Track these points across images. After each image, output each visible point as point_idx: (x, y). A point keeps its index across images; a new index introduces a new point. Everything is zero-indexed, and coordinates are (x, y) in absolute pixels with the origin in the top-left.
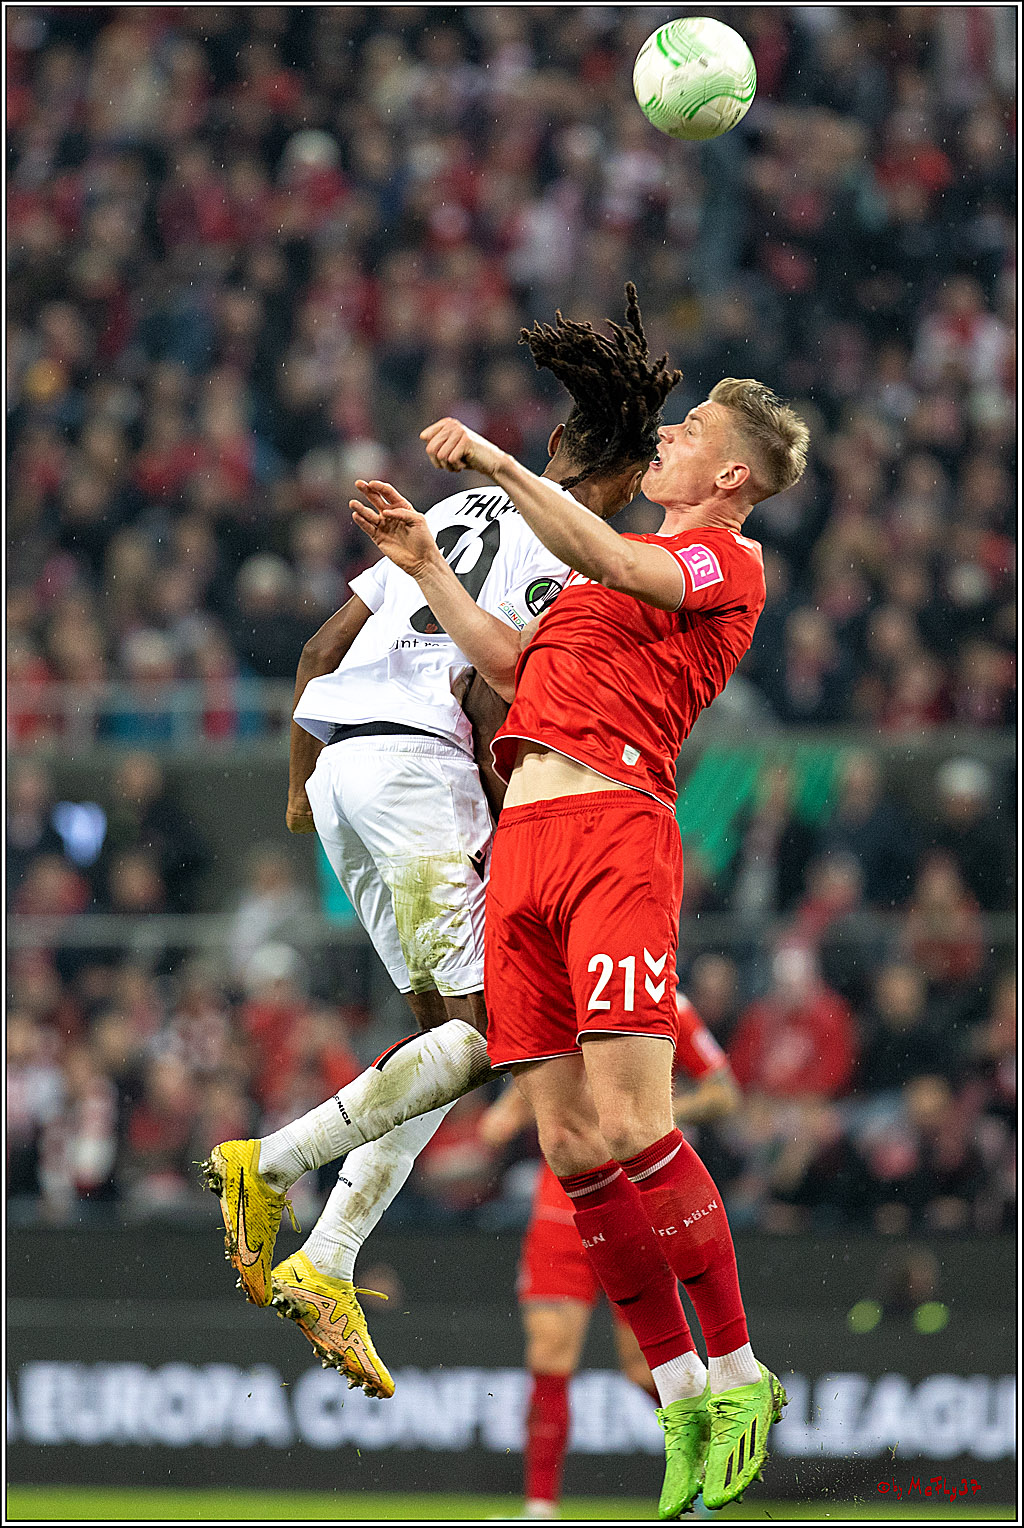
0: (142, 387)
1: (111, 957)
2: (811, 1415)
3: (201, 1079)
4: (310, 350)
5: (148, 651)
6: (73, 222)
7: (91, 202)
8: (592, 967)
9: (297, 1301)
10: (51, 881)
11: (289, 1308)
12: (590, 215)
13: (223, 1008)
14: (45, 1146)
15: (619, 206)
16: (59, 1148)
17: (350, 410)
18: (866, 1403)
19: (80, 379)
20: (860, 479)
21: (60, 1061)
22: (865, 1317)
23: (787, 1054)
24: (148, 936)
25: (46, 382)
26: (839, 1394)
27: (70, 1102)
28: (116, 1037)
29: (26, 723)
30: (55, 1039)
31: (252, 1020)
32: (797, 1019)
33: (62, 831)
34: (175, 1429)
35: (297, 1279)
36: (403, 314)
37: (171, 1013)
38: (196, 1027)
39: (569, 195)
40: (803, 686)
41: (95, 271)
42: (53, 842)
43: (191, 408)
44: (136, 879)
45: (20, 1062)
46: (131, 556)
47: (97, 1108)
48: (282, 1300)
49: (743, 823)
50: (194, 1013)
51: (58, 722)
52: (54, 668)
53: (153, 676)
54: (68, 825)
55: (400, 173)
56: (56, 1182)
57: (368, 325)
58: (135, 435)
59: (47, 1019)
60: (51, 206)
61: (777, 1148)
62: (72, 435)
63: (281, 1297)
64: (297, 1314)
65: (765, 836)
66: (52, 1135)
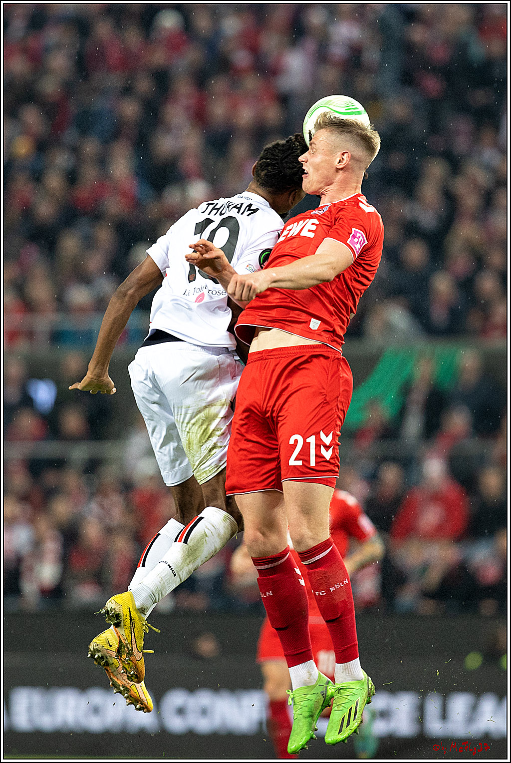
0: (75, 150)
1: (59, 464)
2: (444, 715)
3: (109, 531)
4: (168, 130)
5: (79, 296)
6: (37, 59)
7: (47, 50)
8: (292, 442)
9: (108, 657)
10: (27, 422)
11: (103, 661)
12: (322, 56)
13: (120, 492)
14: (23, 568)
15: (338, 51)
16: (31, 569)
17: (190, 163)
18: (474, 709)
19: (42, 146)
20: (470, 201)
21: (31, 521)
22: (473, 661)
23: (430, 517)
24: (79, 453)
25: (23, 148)
26: (460, 704)
27: (37, 544)
28: (62, 508)
29: (12, 336)
30: (28, 509)
31: (137, 499)
32: (436, 498)
33: (32, 394)
34: (95, 724)
35: (109, 645)
36: (218, 110)
37: (92, 495)
38: (107, 503)
39: (310, 45)
40: (439, 314)
41: (50, 87)
42: (27, 401)
43: (103, 162)
44: (73, 421)
45: (11, 522)
46: (70, 244)
47: (52, 547)
48: (100, 656)
49: (406, 390)
50: (105, 495)
51: (30, 335)
52: (27, 305)
53: (81, 310)
54: (36, 391)
55: (217, 32)
56: (29, 588)
57: (200, 116)
58: (72, 177)
59: (24, 498)
60: (25, 51)
61: (425, 568)
62: (37, 177)
63: (100, 654)
64: (107, 664)
65: (418, 397)
66: (27, 562)
